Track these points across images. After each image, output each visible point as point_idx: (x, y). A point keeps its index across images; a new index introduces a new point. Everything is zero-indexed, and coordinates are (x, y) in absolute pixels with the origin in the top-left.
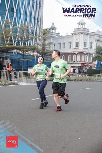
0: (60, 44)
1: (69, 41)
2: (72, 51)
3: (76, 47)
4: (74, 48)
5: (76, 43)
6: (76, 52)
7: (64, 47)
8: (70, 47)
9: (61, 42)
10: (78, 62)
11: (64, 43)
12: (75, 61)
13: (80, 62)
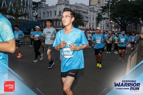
0: (48, 12)
1: (54, 10)
2: (57, 18)
3: (59, 14)
4: (58, 16)
5: (59, 12)
6: (59, 18)
7: (51, 15)
8: (55, 15)
9: (49, 11)
10: (61, 26)
11: (51, 12)
12: (59, 26)
13: (62, 26)
